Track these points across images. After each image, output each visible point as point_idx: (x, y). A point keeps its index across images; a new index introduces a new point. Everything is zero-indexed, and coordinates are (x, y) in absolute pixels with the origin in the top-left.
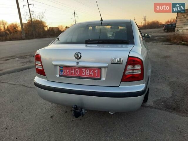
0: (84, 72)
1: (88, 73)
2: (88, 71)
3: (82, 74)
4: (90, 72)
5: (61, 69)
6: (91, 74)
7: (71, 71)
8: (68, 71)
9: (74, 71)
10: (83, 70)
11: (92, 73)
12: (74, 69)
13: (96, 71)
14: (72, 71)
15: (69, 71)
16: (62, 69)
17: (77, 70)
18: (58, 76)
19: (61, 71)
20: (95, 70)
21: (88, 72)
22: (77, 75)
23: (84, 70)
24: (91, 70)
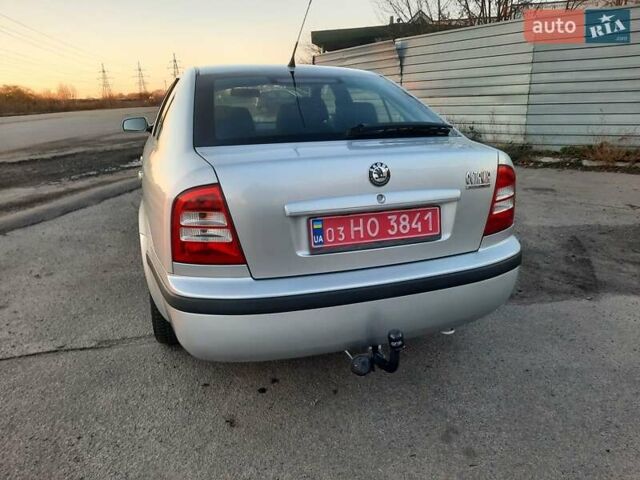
0: (395, 226)
1: (405, 227)
2: (404, 219)
3: (390, 232)
4: (410, 222)
5: (315, 227)
6: (414, 226)
7: (353, 229)
8: (342, 229)
9: (361, 228)
10: (389, 217)
11: (416, 223)
12: (361, 220)
13: (429, 215)
14: (356, 229)
15: (347, 231)
16: (320, 226)
17: (373, 222)
18: (303, 253)
19: (318, 232)
20: (424, 213)
21: (406, 223)
22: (373, 238)
23: (394, 217)
24: (415, 215)
